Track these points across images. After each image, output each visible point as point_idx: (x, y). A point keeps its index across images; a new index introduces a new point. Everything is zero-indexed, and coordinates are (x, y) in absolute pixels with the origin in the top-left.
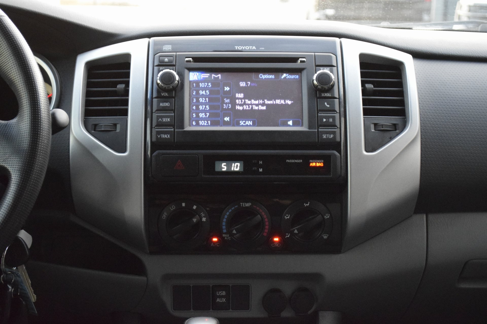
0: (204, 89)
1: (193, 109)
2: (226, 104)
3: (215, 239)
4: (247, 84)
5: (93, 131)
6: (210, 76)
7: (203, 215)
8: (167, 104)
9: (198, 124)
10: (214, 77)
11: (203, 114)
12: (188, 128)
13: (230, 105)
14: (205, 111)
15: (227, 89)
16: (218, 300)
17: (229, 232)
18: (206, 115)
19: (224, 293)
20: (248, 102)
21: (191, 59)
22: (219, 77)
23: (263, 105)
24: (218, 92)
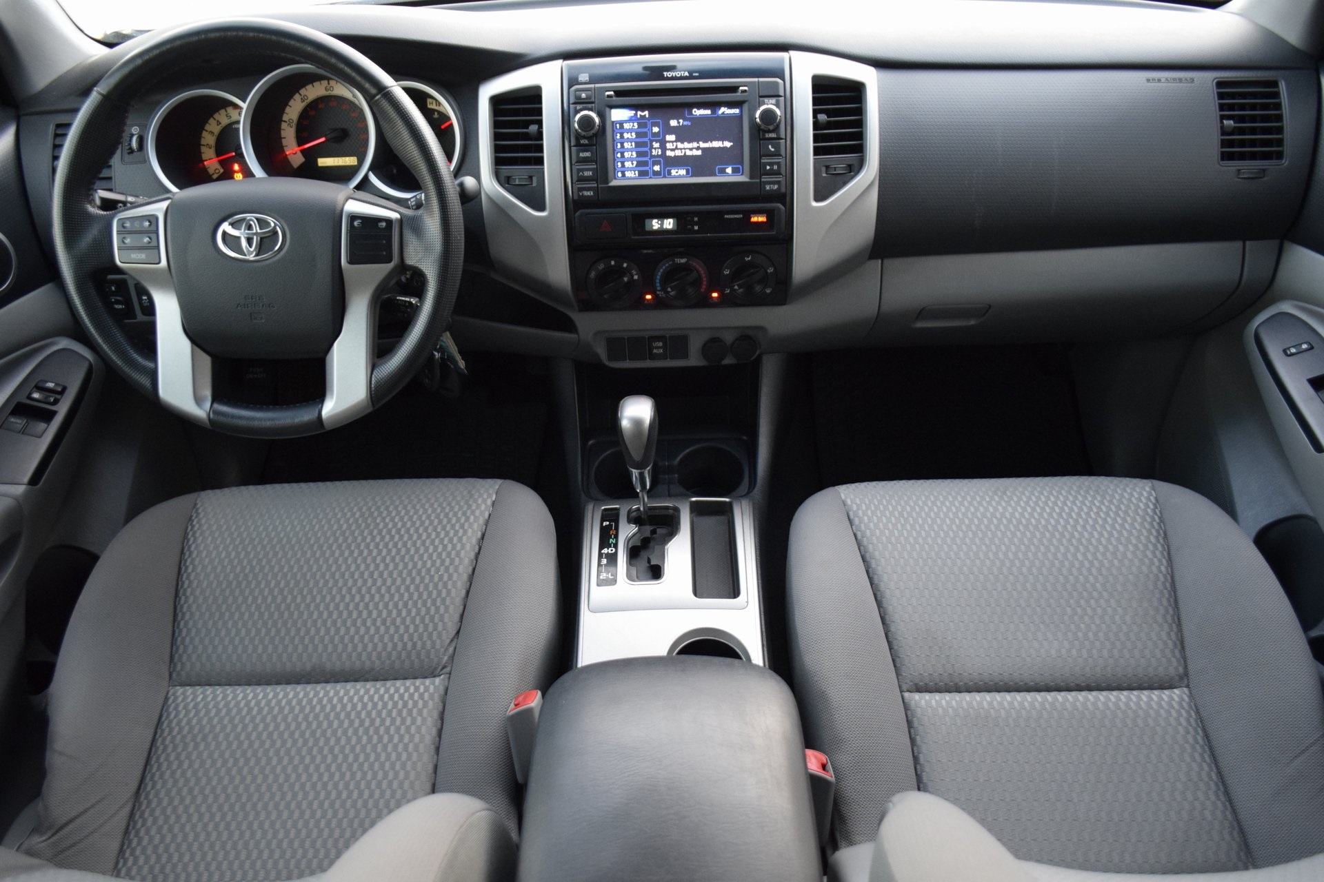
0: (630, 131)
1: (618, 158)
2: (655, 149)
3: (649, 297)
4: (679, 123)
5: (507, 185)
6: (636, 114)
7: (634, 272)
8: (588, 154)
9: (624, 175)
10: (640, 115)
11: (630, 163)
12: (614, 183)
13: (660, 150)
14: (631, 160)
15: (656, 130)
16: (655, 351)
17: (664, 289)
18: (633, 164)
19: (661, 344)
20: (680, 145)
21: (612, 93)
22: (645, 115)
23: (698, 148)
24: (644, 135)
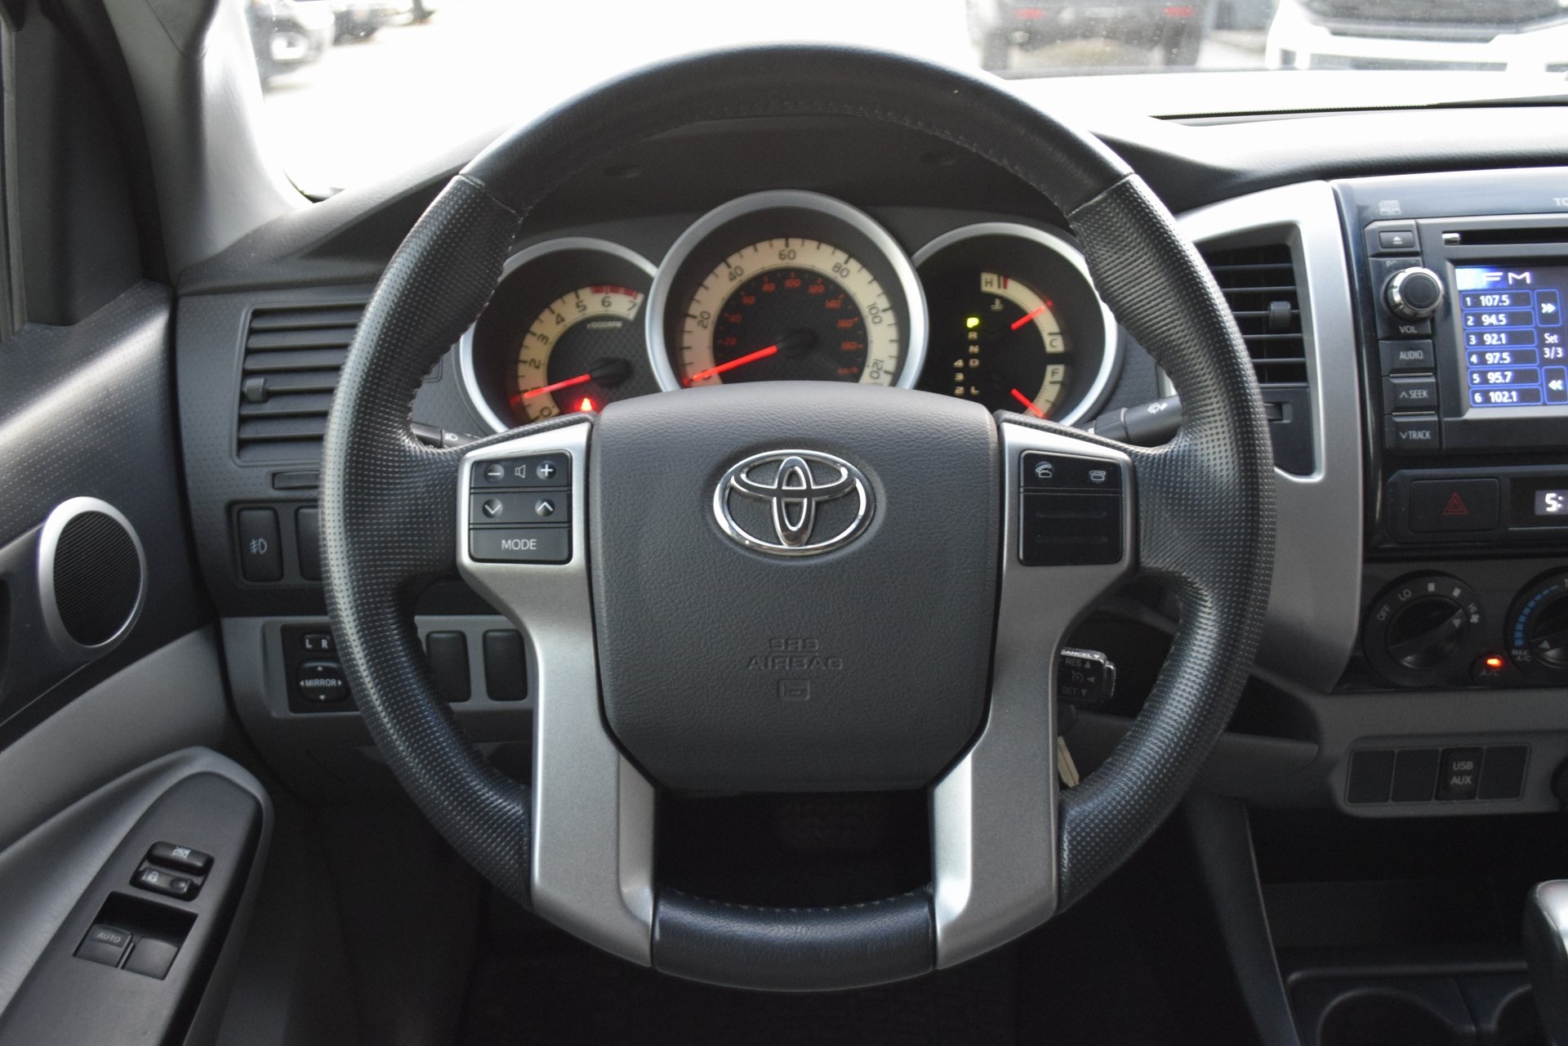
0: (1494, 310)
1: (1472, 364)
2: (1550, 346)
3: (1494, 662)
6: (1505, 278)
7: (1473, 608)
8: (1416, 355)
9: (1487, 400)
10: (1514, 279)
11: (1498, 374)
12: (1472, 414)
13: (1560, 350)
14: (1500, 368)
15: (1548, 308)
16: (1455, 781)
18: (1505, 377)
19: (1469, 766)
21: (1456, 236)
22: (1524, 279)
24: (1526, 319)
